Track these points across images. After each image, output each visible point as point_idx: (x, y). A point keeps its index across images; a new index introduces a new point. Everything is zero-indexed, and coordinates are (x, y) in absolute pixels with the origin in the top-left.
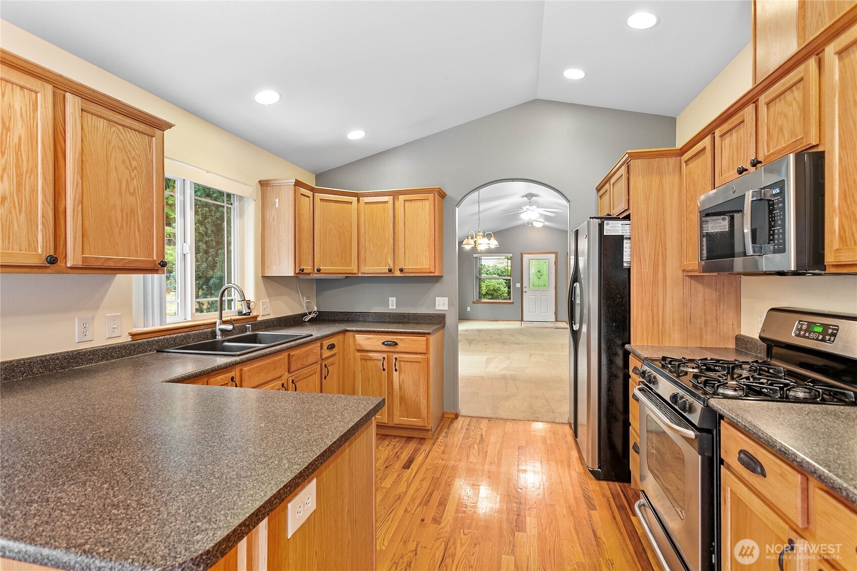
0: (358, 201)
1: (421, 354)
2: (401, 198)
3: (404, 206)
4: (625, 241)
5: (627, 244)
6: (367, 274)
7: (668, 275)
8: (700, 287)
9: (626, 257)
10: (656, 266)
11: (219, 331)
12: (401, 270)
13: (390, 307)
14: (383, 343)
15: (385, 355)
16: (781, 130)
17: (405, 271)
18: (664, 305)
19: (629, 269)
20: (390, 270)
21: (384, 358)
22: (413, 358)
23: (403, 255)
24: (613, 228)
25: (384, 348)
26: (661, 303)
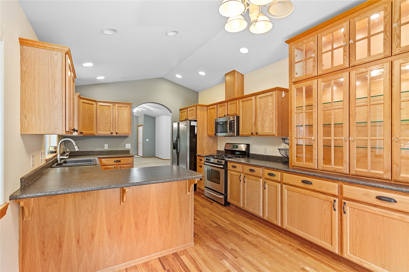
0: (96, 104)
1: (130, 164)
2: (117, 105)
3: (118, 108)
4: (195, 127)
5: (196, 128)
6: (100, 134)
7: (205, 136)
8: (211, 139)
9: (196, 131)
10: (202, 133)
11: (59, 159)
12: (117, 133)
13: (105, 148)
14: (114, 162)
15: (115, 166)
16: (232, 110)
17: (118, 133)
18: (204, 144)
19: (196, 135)
20: (112, 133)
21: (115, 167)
22: (128, 166)
23: (117, 127)
24: (193, 123)
25: (115, 163)
26: (203, 143)
